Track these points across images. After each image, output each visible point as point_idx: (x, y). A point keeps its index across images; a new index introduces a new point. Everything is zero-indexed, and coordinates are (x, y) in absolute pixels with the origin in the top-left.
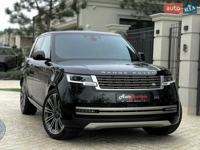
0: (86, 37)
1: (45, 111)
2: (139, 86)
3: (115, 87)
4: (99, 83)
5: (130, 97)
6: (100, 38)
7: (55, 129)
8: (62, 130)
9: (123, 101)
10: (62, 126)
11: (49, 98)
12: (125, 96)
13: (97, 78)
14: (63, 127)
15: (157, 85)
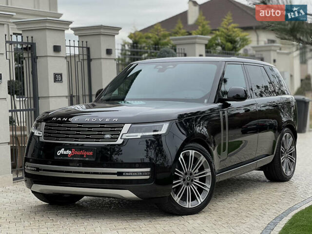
2: (86, 138)
3: (58, 138)
4: (44, 133)
13: (45, 126)
15: (112, 138)
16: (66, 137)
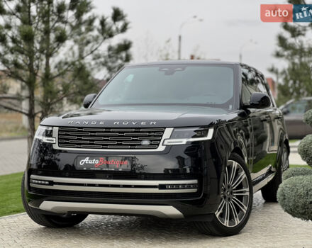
2: (118, 145)
3: (79, 145)
9: (85, 169)
12: (89, 160)
13: (59, 131)
16: (90, 144)
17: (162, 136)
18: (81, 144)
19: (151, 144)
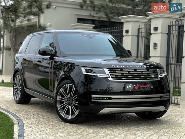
0: (83, 35)
1: (58, 99)
2: (142, 77)
3: (124, 78)
4: (111, 75)
5: (136, 87)
6: (95, 36)
7: (68, 115)
8: (76, 115)
9: (130, 90)
10: (75, 112)
11: (62, 88)
12: (132, 85)
13: (109, 71)
14: (77, 113)
16: (129, 77)
17: (157, 73)
18: (125, 78)
19: (155, 77)
